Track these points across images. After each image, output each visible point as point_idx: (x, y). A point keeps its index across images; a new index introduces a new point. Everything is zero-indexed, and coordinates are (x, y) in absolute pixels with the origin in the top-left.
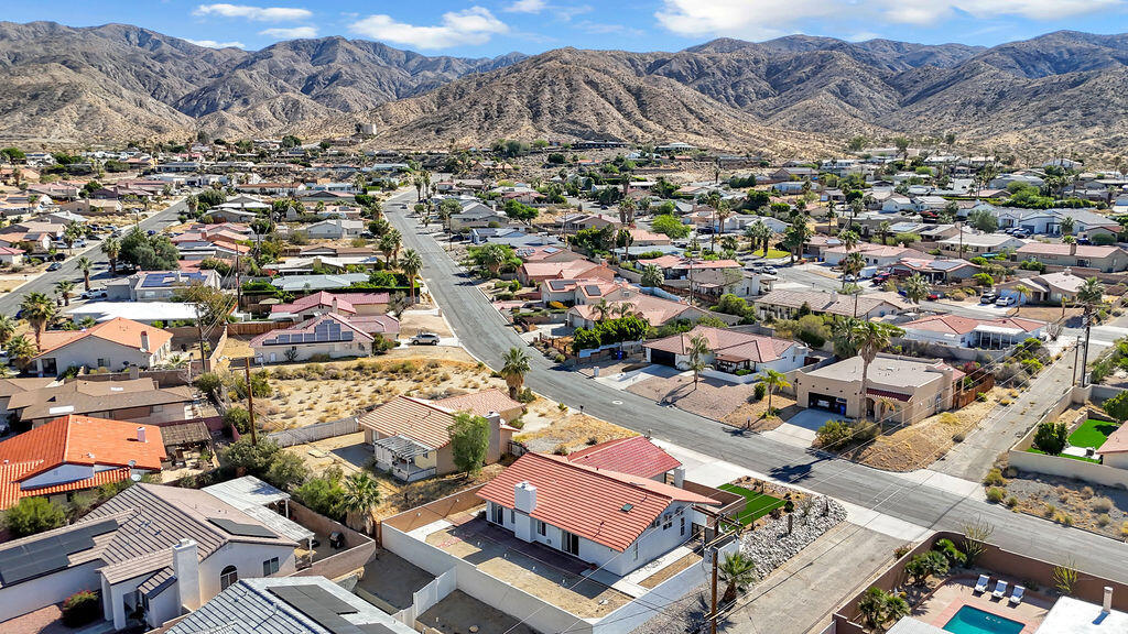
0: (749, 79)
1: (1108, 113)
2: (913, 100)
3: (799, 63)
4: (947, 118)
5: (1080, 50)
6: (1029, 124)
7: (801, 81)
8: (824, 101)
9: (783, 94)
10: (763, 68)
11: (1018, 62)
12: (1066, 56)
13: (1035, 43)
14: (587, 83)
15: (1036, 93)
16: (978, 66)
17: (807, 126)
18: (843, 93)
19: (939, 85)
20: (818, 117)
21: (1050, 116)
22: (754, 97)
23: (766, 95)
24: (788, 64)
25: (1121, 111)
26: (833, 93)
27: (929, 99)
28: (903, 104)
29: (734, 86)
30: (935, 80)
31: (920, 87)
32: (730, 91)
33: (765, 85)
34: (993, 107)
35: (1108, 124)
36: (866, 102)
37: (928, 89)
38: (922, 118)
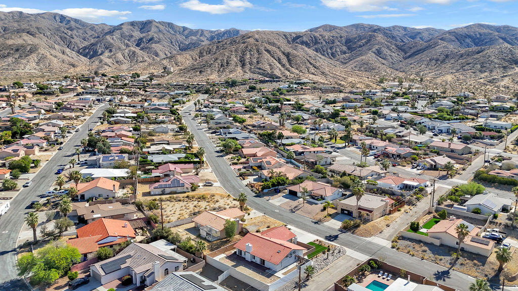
0: (338, 45)
1: (492, 66)
2: (409, 57)
3: (360, 38)
4: (423, 66)
5: (485, 33)
6: (458, 71)
7: (360, 46)
8: (370, 57)
9: (352, 53)
10: (344, 40)
11: (457, 39)
12: (478, 36)
13: (465, 30)
14: (265, 51)
15: (462, 56)
16: (438, 42)
17: (362, 69)
18: (379, 53)
19: (420, 50)
20: (367, 64)
21: (467, 67)
22: (339, 53)
23: (345, 53)
24: (355, 38)
25: (497, 66)
26: (374, 53)
27: (416, 57)
28: (405, 58)
29: (331, 48)
30: (419, 48)
31: (412, 51)
32: (329, 51)
33: (344, 48)
34: (443, 62)
35: (491, 71)
36: (389, 57)
37: (416, 52)
38: (412, 66)
